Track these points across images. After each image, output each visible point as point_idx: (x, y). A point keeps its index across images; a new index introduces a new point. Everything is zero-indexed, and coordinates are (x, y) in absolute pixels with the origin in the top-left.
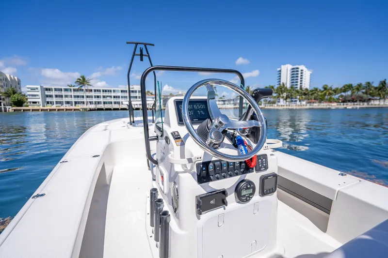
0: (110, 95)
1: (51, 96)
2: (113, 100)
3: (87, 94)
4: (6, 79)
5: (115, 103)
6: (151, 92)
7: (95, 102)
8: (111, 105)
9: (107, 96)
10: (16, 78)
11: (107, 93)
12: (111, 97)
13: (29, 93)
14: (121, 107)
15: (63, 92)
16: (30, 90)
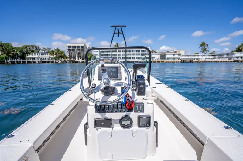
0: (130, 53)
1: (103, 55)
2: (131, 56)
3: (119, 54)
4: (87, 48)
5: (133, 58)
6: (155, 51)
7: (122, 58)
8: (130, 59)
9: (129, 54)
10: (90, 47)
11: (129, 52)
12: (130, 54)
13: (94, 54)
14: (136, 61)
15: (108, 53)
16: (95, 52)
